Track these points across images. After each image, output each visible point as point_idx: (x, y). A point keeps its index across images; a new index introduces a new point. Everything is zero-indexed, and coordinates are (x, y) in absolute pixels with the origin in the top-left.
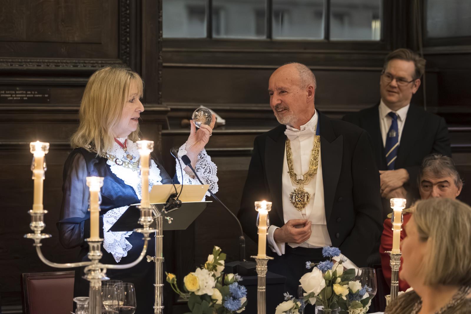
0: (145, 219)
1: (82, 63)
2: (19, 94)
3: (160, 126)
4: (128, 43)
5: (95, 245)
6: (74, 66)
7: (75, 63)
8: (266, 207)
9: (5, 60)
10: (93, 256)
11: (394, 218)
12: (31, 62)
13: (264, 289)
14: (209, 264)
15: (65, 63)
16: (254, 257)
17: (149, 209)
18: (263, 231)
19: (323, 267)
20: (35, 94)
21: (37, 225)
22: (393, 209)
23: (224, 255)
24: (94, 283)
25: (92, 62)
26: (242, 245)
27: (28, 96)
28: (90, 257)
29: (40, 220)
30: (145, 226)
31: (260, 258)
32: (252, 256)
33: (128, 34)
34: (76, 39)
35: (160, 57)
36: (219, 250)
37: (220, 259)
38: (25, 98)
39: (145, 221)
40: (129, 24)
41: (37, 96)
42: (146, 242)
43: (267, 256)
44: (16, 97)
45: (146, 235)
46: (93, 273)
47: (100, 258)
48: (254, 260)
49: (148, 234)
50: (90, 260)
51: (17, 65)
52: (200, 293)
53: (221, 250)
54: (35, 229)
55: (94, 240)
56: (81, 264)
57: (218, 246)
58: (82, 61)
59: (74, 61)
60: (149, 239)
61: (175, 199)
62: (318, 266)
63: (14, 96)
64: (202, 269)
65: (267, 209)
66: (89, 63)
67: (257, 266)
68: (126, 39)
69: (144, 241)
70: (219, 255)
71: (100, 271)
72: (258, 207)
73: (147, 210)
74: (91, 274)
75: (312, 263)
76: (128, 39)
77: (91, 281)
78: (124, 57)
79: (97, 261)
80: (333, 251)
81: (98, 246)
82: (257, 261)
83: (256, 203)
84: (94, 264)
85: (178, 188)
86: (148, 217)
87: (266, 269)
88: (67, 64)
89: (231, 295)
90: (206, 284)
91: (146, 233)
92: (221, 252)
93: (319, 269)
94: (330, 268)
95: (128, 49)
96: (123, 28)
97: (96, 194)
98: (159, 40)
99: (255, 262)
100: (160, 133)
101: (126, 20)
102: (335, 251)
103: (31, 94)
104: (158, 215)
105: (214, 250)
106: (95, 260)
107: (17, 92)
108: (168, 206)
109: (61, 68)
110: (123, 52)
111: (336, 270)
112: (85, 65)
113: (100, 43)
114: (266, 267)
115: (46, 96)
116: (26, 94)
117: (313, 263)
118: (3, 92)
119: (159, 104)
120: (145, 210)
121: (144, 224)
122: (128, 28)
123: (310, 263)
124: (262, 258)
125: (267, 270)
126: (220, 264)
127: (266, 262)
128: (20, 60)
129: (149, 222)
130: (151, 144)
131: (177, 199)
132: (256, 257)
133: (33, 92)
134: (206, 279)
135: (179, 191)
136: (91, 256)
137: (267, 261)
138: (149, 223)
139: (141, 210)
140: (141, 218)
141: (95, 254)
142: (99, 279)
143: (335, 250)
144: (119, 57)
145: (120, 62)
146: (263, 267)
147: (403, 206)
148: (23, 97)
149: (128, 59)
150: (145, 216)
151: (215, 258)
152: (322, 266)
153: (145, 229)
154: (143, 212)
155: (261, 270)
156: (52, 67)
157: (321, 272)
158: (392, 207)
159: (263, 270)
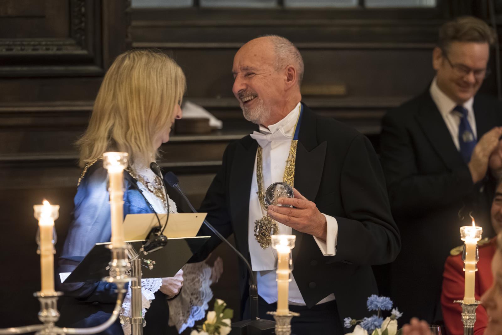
0: (118, 262)
1: (19, 45)
4: (84, 15)
5: (49, 301)
6: (7, 50)
7: (8, 45)
8: (287, 243)
10: (46, 317)
11: (466, 254)
14: (209, 325)
16: (272, 313)
17: (124, 249)
18: (282, 277)
19: (370, 325)
22: (464, 242)
23: (230, 312)
25: (32, 43)
26: (254, 298)
28: (42, 319)
30: (118, 273)
31: (281, 315)
32: (268, 313)
34: (10, 11)
35: (129, 34)
36: (222, 305)
37: (224, 317)
39: (118, 266)
42: (120, 296)
43: (291, 312)
45: (120, 286)
47: (56, 319)
48: (272, 318)
49: (122, 285)
50: (41, 323)
53: (225, 304)
55: (46, 295)
56: (29, 329)
57: (222, 299)
58: (19, 43)
59: (7, 43)
60: (124, 291)
61: (159, 235)
62: (362, 323)
64: (199, 332)
65: (290, 245)
66: (29, 45)
67: (276, 326)
68: (80, 10)
70: (223, 311)
72: (275, 243)
73: (120, 251)
75: (352, 319)
76: (83, 10)
78: (78, 35)
79: (52, 324)
80: (382, 303)
81: (53, 303)
82: (276, 319)
83: (273, 237)
84: (47, 328)
85: (162, 218)
86: (123, 261)
87: (289, 330)
91: (120, 283)
92: (226, 307)
93: (363, 327)
94: (380, 326)
95: (83, 24)
97: (47, 230)
98: (127, 10)
99: (274, 320)
102: (385, 303)
104: (135, 257)
105: (216, 305)
106: (49, 322)
108: (148, 244)
110: (76, 28)
111: (387, 329)
112: (23, 48)
113: (44, 17)
114: (289, 326)
117: (354, 320)
120: (117, 251)
121: (118, 270)
123: (350, 320)
124: (284, 314)
125: (290, 332)
126: (225, 325)
127: (289, 320)
129: (124, 267)
130: (124, 157)
131: (162, 234)
132: (275, 313)
135: (163, 223)
136: (43, 317)
137: (291, 318)
138: (123, 269)
139: (113, 251)
140: (112, 262)
141: (49, 315)
143: (385, 301)
144: (70, 35)
146: (285, 327)
147: (479, 237)
149: (83, 38)
150: (118, 258)
151: (218, 316)
152: (367, 324)
153: (118, 278)
154: (115, 253)
155: (282, 331)
157: (366, 332)
158: (462, 239)
159: (285, 332)
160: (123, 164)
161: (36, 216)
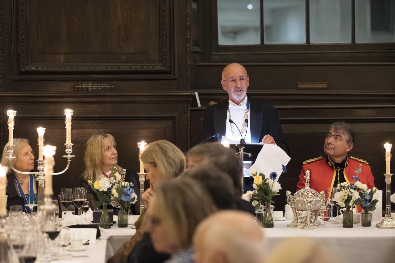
2: (96, 85)
3: (189, 105)
4: (165, 52)
5: (41, 163)
6: (129, 68)
9: (86, 65)
10: (39, 168)
12: (102, 66)
13: (143, 190)
15: (124, 66)
20: (106, 85)
21: (10, 152)
24: (40, 182)
25: (142, 65)
27: (101, 86)
28: (38, 169)
29: (11, 150)
30: (68, 154)
31: (141, 174)
33: (165, 47)
34: (132, 51)
35: (188, 61)
36: (115, 168)
38: (99, 88)
39: (67, 151)
40: (165, 40)
41: (107, 86)
42: (69, 162)
44: (94, 87)
45: (68, 158)
46: (39, 177)
49: (70, 158)
51: (93, 68)
52: (100, 190)
54: (9, 154)
55: (40, 160)
60: (70, 160)
63: (93, 86)
66: (139, 65)
68: (164, 50)
69: (68, 161)
71: (43, 176)
74: (38, 177)
76: (165, 50)
77: (39, 181)
78: (163, 61)
83: (138, 143)
86: (70, 149)
88: (126, 67)
89: (125, 193)
90: (103, 185)
95: (165, 56)
96: (163, 43)
97: (41, 137)
98: (187, 49)
100: (189, 109)
101: (164, 38)
103: (103, 85)
106: (41, 170)
107: (95, 84)
109: (121, 69)
110: (162, 58)
112: (137, 67)
113: (148, 53)
115: (113, 86)
116: (100, 85)
118: (86, 84)
119: (187, 90)
120: (68, 146)
121: (68, 153)
122: (164, 43)
128: (96, 65)
129: (70, 152)
133: (105, 84)
134: (105, 183)
138: (70, 153)
139: (66, 145)
141: (40, 167)
142: (42, 180)
144: (160, 61)
145: (161, 64)
148: (99, 87)
149: (165, 62)
150: (68, 148)
153: (68, 155)
154: (67, 147)
155: (142, 180)
156: (115, 68)
160: (72, 114)
161: (38, 131)
